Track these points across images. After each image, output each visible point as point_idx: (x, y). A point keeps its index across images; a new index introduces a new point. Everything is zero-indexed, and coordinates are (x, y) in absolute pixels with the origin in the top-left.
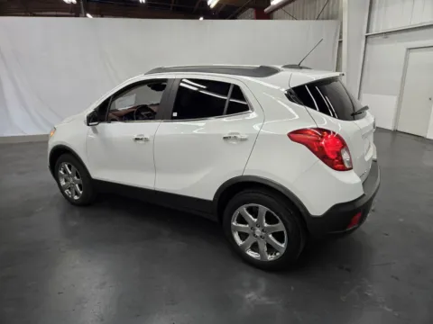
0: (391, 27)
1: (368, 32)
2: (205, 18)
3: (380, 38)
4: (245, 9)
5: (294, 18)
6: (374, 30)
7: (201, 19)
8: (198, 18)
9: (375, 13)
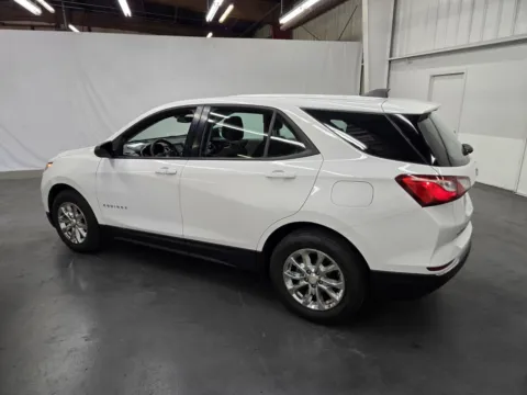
0: (413, 52)
1: (391, 56)
2: (214, 36)
3: (403, 63)
4: (260, 25)
5: (315, 38)
6: (397, 55)
7: (210, 35)
8: (205, 35)
9: (398, 36)
